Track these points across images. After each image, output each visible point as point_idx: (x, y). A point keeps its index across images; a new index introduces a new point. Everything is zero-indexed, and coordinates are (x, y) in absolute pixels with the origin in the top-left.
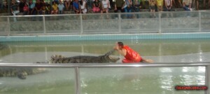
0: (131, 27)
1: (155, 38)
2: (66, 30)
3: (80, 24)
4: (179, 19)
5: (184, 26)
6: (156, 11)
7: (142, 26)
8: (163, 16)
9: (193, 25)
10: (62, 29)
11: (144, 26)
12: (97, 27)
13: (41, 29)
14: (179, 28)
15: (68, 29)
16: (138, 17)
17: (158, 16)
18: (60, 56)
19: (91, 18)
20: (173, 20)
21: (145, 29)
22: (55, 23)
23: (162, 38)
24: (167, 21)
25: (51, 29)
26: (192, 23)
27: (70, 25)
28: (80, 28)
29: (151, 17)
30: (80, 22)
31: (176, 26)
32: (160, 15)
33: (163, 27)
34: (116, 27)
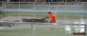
0: (54, 8)
1: (64, 12)
2: (28, 8)
4: (74, 5)
5: (75, 8)
6: (64, 2)
7: (58, 8)
8: (67, 4)
9: (79, 8)
10: (26, 8)
11: (59, 8)
12: (40, 7)
13: (18, 7)
14: (73, 9)
15: (29, 8)
16: (57, 4)
17: (65, 4)
18: (25, 18)
19: (38, 4)
20: (71, 6)
21: (60, 9)
22: (24, 5)
23: (67, 12)
24: (69, 6)
25: (22, 8)
27: (29, 6)
28: (33, 7)
29: (62, 4)
30: (33, 5)
31: (72, 8)
32: (66, 3)
33: (67, 8)
34: (48, 7)
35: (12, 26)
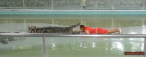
0: (91, 5)
2: (40, 7)
3: (51, 2)
5: (131, 5)
7: (99, 5)
9: (138, 4)
10: (37, 6)
11: (101, 5)
12: (64, 5)
13: (22, 5)
14: (128, 6)
15: (42, 5)
18: (35, 27)
21: (101, 6)
26: (138, 3)
27: (43, 3)
28: (51, 5)
31: (126, 5)
33: (115, 5)
34: (79, 5)
35: (8, 42)
